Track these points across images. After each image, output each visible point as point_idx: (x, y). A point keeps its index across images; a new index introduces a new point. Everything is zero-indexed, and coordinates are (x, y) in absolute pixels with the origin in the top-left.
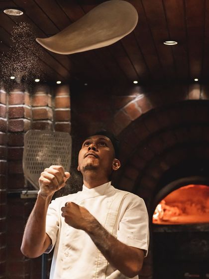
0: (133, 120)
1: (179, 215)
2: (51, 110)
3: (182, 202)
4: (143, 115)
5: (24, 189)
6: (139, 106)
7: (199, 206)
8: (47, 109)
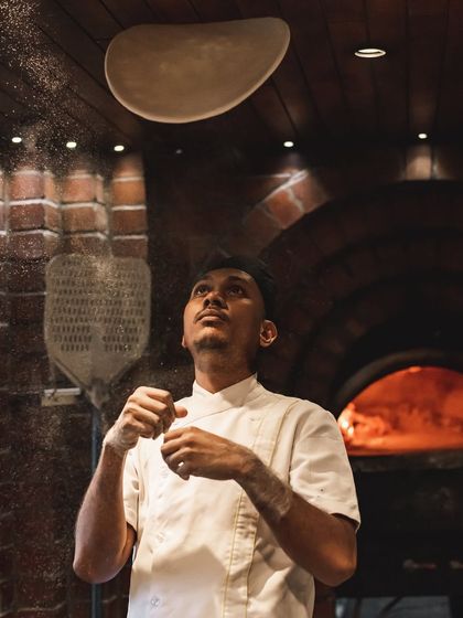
0: (284, 227)
1: (386, 433)
2: (103, 210)
3: (391, 406)
4: (306, 217)
5: (48, 385)
6: (298, 197)
7: (427, 414)
8: (96, 207)
